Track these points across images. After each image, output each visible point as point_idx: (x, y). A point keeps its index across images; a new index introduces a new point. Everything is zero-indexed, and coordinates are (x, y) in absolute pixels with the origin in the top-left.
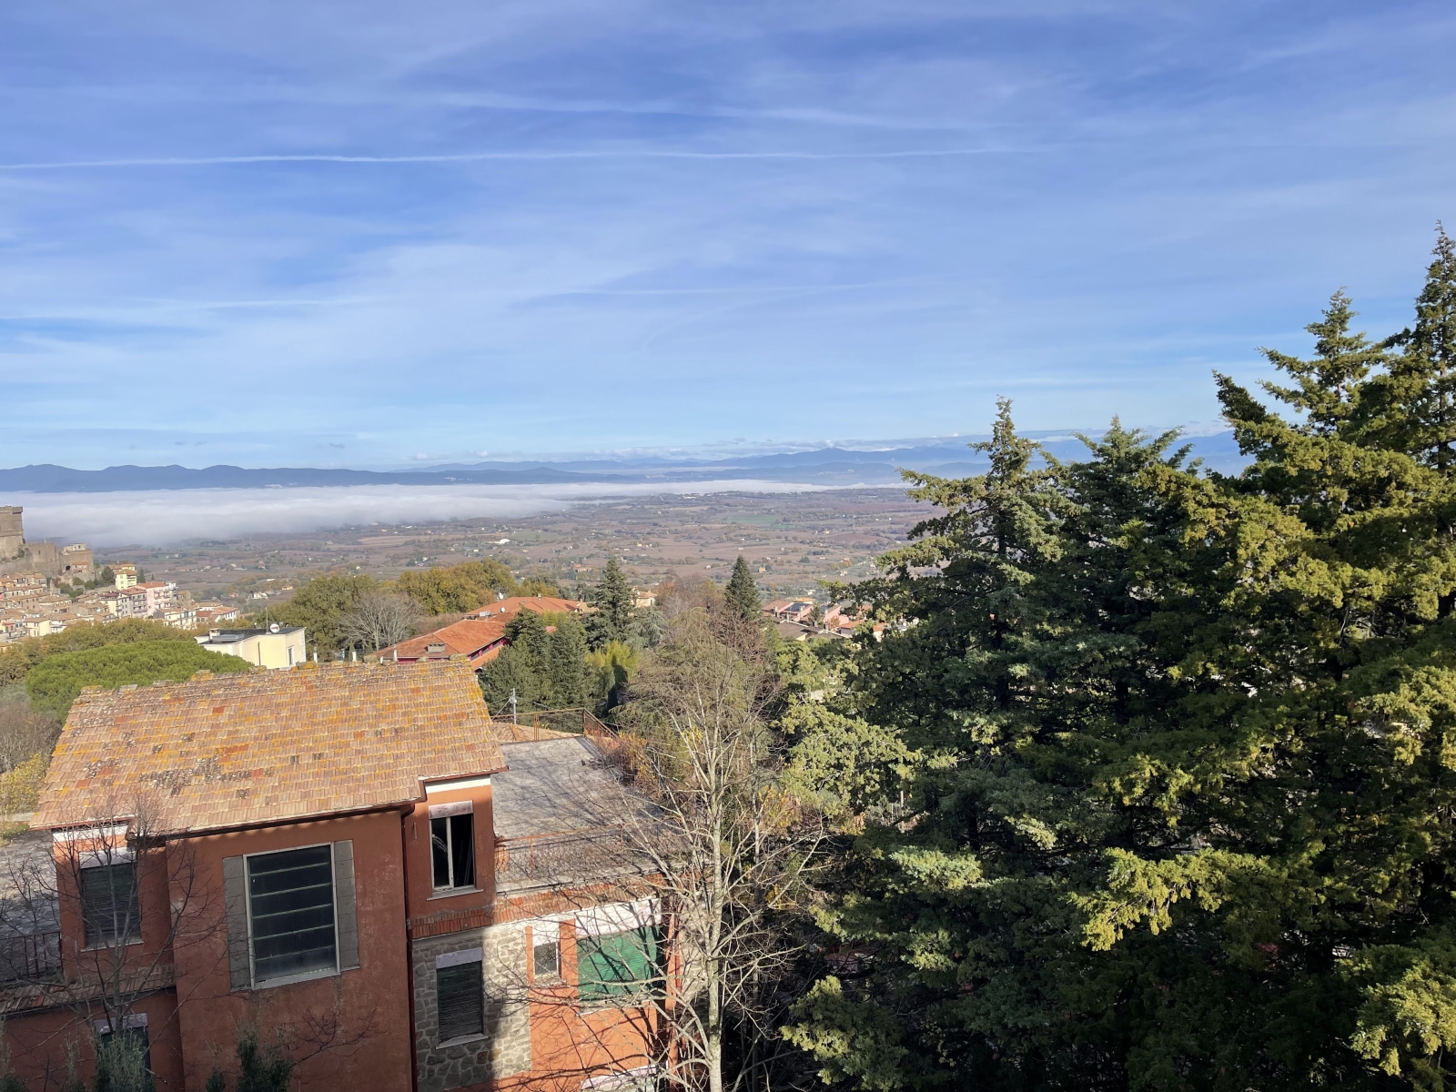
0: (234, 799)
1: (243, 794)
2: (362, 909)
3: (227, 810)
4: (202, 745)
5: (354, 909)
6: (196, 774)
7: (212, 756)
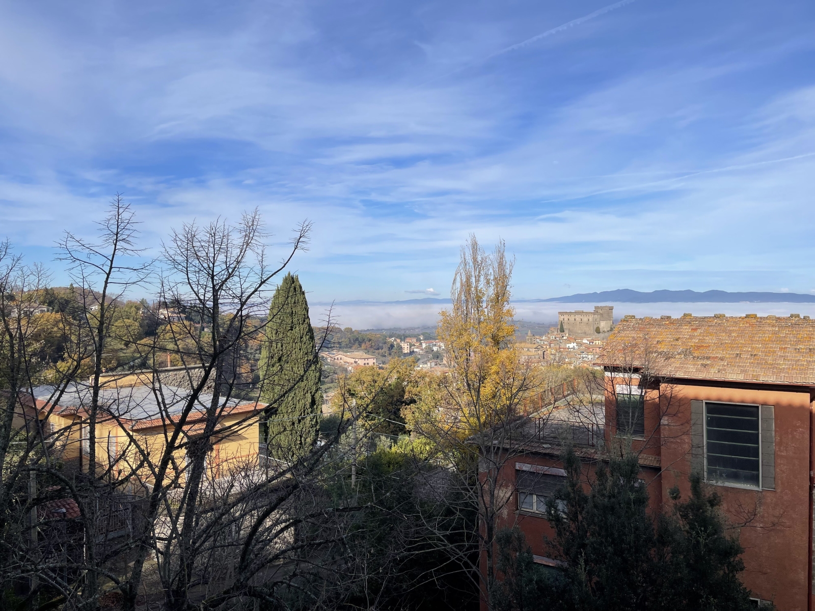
0: (699, 367)
1: (705, 366)
2: (779, 453)
3: (694, 370)
4: (683, 343)
5: (773, 452)
6: (679, 354)
7: (689, 347)
